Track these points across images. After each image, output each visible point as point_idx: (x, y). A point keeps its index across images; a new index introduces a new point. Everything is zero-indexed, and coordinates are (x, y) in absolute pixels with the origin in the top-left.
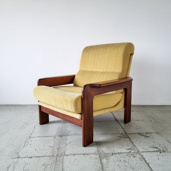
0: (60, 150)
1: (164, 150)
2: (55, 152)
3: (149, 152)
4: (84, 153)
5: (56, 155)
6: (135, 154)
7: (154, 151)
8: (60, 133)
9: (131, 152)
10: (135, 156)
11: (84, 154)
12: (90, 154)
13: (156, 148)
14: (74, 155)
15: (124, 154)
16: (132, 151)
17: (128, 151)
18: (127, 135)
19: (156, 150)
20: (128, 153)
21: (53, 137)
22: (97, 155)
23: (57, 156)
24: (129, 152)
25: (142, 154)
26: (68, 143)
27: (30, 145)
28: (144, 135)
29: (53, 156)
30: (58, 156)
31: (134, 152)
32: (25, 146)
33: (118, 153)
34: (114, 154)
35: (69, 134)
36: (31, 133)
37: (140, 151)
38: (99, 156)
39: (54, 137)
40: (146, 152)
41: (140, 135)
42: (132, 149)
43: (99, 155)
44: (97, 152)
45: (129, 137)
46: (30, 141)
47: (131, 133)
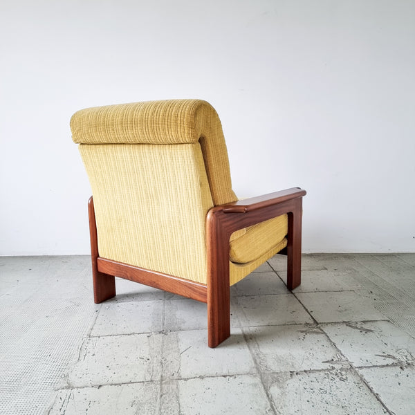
0: (167, 367)
1: (409, 362)
2: (155, 373)
3: (374, 366)
4: (225, 372)
5: (158, 378)
6: (344, 373)
7: (387, 365)
8: (161, 325)
9: (333, 368)
10: (344, 377)
11: (225, 376)
12: (238, 375)
13: (389, 356)
14: (202, 378)
15: (317, 374)
16: (337, 366)
17: (327, 366)
18: (319, 328)
19: (390, 361)
20: (328, 370)
21: (146, 335)
22: (255, 376)
23: (162, 380)
24: (329, 368)
25: (361, 372)
26: (183, 348)
27: (94, 355)
28: (358, 326)
29: (151, 381)
30: (163, 382)
31: (341, 369)
32: (82, 358)
33: (305, 371)
34: (295, 373)
35: (183, 326)
36: (90, 327)
37: (354, 365)
38: (261, 378)
39: (148, 335)
40: (369, 367)
41: (350, 326)
42: (335, 360)
43: (261, 376)
44: (255, 371)
45: (324, 333)
46: (90, 345)
47: (329, 323)
